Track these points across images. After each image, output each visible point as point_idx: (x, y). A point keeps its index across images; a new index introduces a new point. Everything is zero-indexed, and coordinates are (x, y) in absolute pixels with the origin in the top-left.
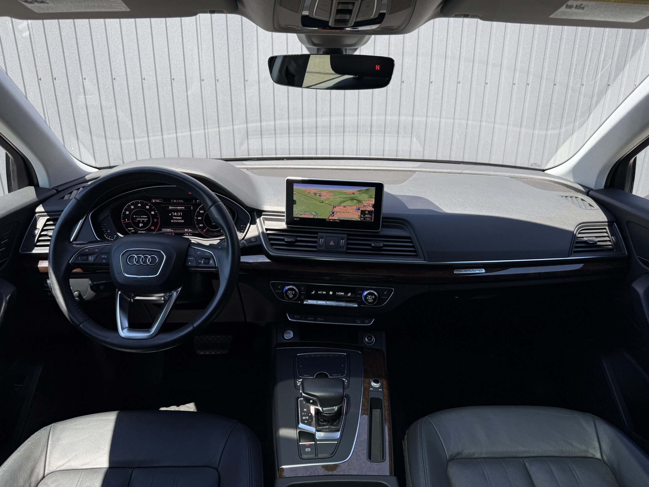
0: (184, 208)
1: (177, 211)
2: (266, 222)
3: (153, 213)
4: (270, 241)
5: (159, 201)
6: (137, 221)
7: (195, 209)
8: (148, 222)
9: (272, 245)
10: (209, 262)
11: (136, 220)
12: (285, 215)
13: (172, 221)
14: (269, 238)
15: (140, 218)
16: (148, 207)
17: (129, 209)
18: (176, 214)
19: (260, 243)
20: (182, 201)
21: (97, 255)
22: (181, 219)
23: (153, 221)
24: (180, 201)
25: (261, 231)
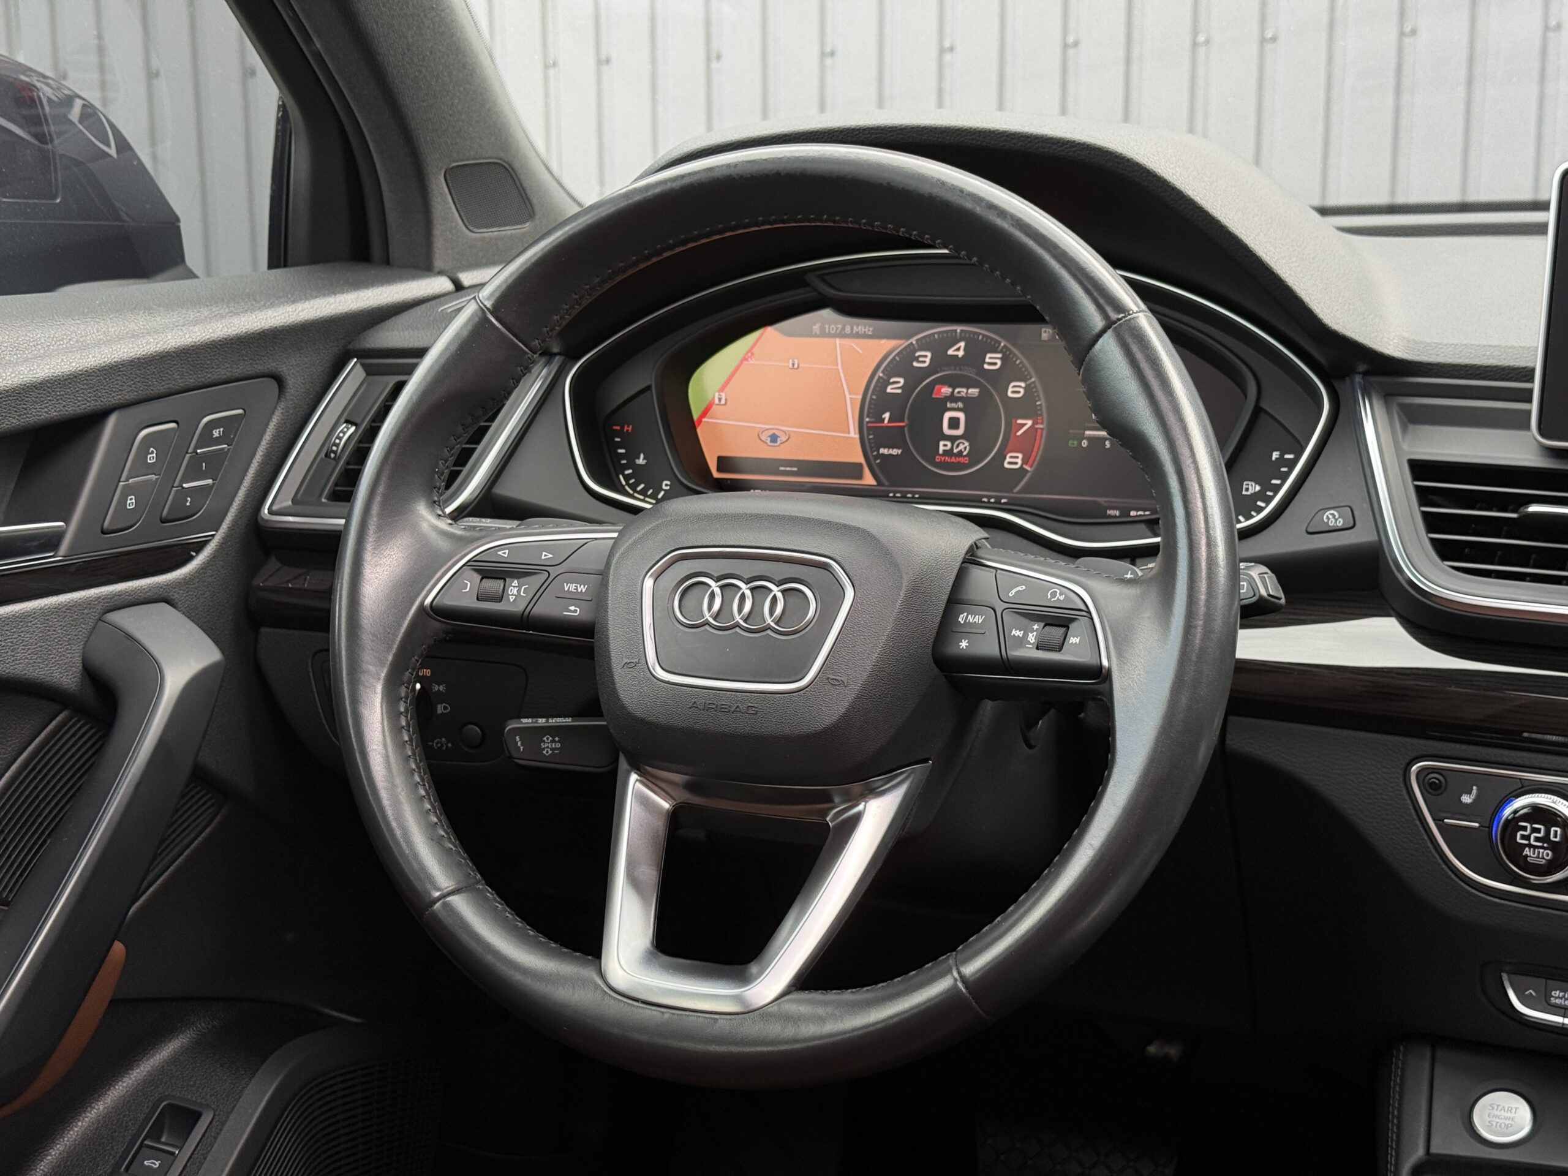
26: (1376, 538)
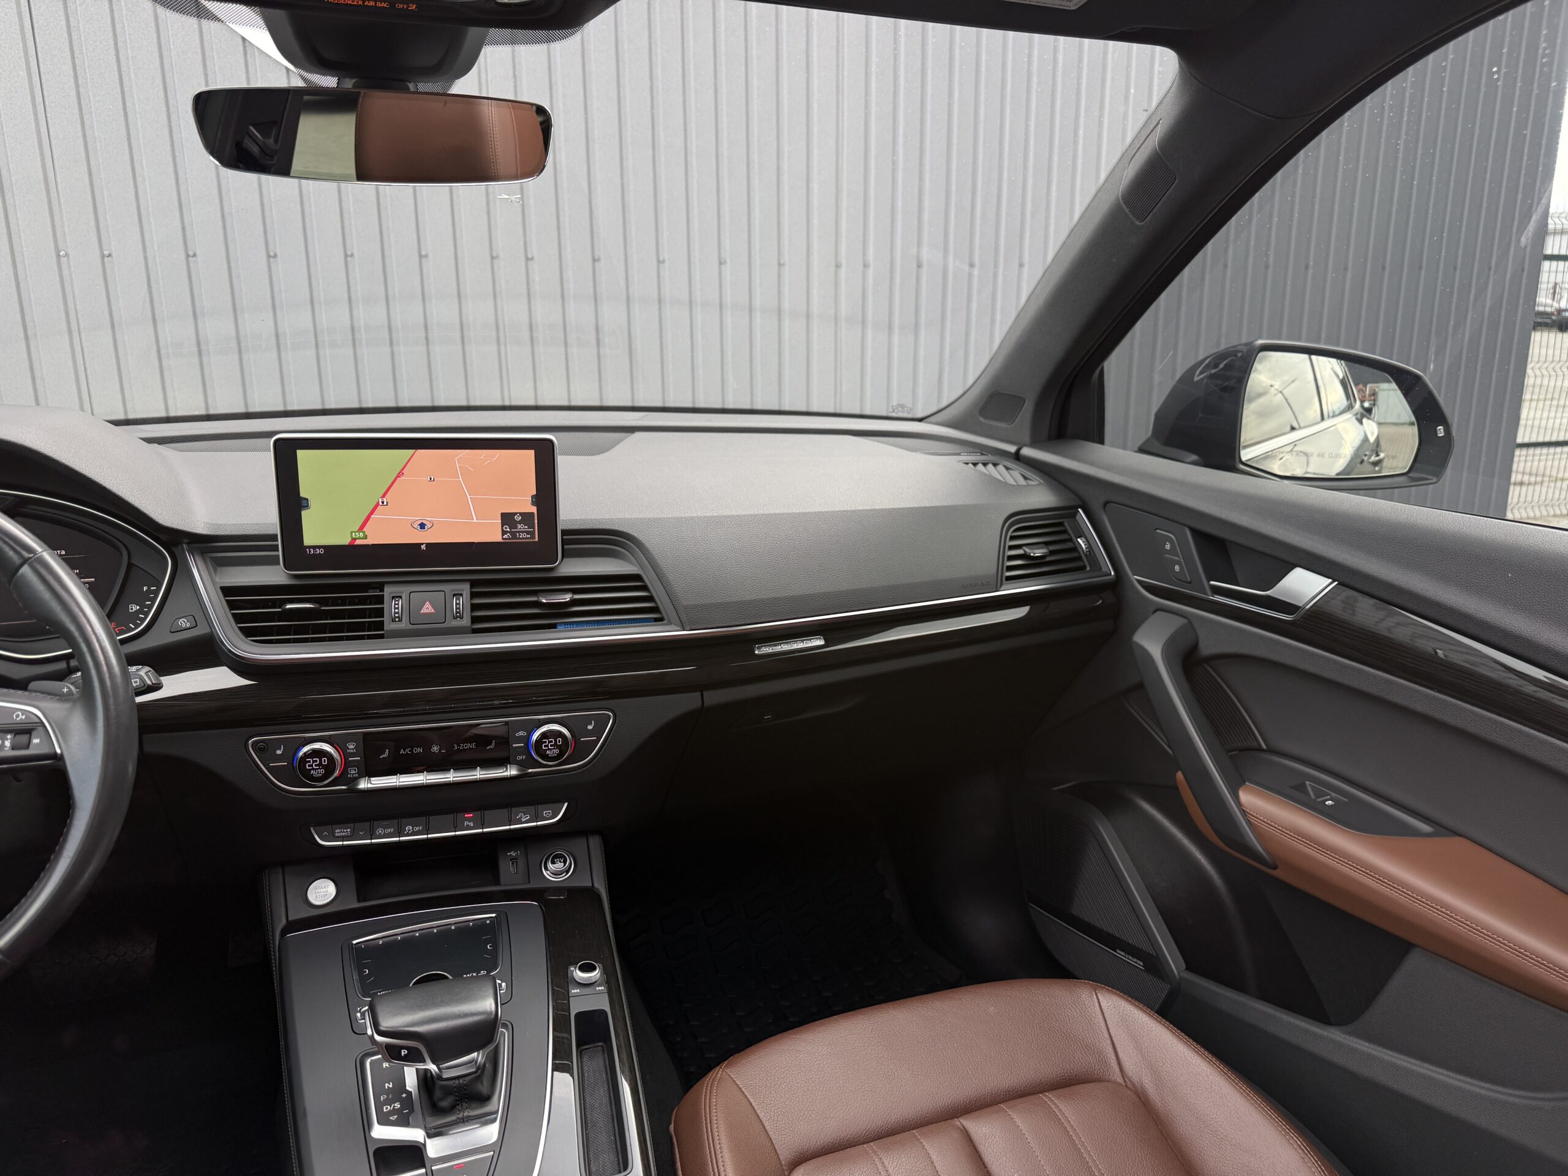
26: (210, 630)
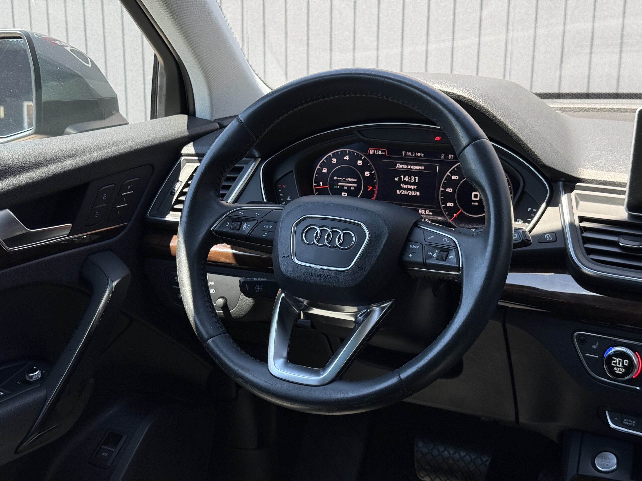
0: (423, 168)
1: (410, 173)
2: (581, 203)
3: (367, 174)
4: (584, 243)
5: (380, 152)
6: (338, 187)
7: (443, 172)
8: (357, 190)
9: (589, 251)
10: (447, 256)
11: (337, 185)
12: (625, 191)
13: (398, 192)
14: (583, 237)
15: (345, 181)
16: (360, 163)
17: (328, 164)
18: (407, 180)
19: (562, 246)
20: (422, 155)
21: (256, 222)
22: (414, 190)
23: (366, 188)
24: (419, 154)
25: (567, 222)
